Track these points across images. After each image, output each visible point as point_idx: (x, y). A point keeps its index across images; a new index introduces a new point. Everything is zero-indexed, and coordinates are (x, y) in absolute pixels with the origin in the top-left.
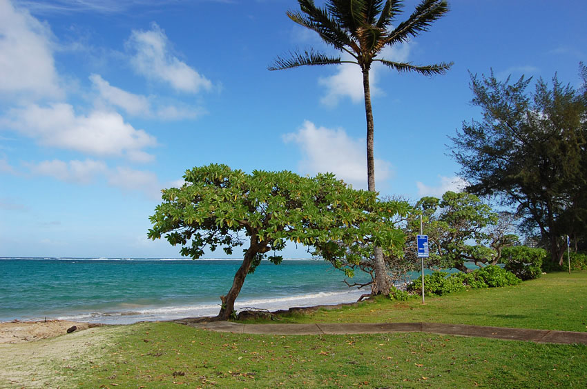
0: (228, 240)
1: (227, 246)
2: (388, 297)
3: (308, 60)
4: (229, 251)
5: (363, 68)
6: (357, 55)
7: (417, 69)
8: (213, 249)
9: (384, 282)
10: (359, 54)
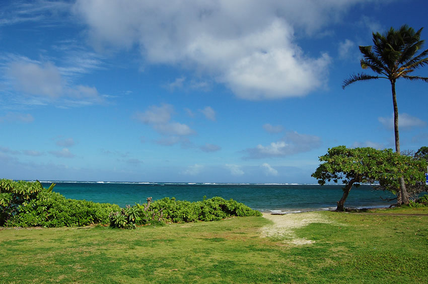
0: (336, 176)
1: (335, 179)
2: (408, 205)
3: (359, 78)
4: (336, 181)
5: (392, 82)
6: (388, 75)
7: (422, 78)
8: (329, 181)
9: (406, 198)
10: (389, 74)
